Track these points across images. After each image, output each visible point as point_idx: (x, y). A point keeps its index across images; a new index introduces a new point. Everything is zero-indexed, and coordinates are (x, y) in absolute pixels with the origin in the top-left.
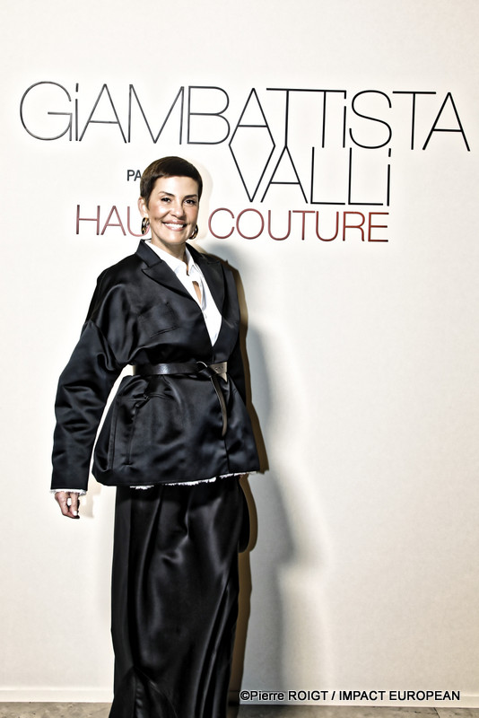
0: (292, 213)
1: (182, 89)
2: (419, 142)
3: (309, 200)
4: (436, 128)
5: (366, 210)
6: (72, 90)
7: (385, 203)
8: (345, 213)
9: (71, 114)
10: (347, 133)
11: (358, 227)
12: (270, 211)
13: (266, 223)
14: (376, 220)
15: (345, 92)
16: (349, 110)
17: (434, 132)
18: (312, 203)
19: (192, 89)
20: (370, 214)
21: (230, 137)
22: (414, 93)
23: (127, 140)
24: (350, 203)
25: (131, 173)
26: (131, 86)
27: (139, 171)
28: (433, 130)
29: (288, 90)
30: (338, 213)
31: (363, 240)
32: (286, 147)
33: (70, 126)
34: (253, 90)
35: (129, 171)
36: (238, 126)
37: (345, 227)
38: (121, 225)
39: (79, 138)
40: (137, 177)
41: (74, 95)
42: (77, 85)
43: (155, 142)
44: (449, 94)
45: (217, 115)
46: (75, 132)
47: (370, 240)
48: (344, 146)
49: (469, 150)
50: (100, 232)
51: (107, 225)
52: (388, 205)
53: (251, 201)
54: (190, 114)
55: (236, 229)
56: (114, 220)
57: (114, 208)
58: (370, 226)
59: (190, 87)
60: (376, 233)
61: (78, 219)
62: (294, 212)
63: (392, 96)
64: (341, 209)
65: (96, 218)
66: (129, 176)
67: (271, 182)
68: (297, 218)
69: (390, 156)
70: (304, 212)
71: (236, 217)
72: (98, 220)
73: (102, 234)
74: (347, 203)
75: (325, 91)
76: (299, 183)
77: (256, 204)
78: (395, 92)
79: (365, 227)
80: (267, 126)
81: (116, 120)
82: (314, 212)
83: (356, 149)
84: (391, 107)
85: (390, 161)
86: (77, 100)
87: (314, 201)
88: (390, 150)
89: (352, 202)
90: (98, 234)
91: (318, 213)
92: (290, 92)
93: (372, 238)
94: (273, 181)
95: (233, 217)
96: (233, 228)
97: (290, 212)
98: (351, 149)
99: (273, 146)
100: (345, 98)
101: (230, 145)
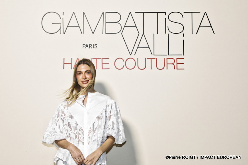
0: (147, 59)
1: (103, 13)
2: (195, 30)
3: (153, 54)
5: (175, 57)
6: (61, 15)
7: (183, 54)
8: (167, 59)
9: (61, 24)
10: (167, 28)
11: (173, 64)
12: (138, 59)
13: (136, 63)
14: (179, 61)
15: (165, 13)
16: (167, 19)
17: (200, 27)
18: (154, 55)
19: (107, 13)
20: (177, 59)
21: (122, 31)
22: (192, 13)
23: (82, 33)
24: (169, 55)
25: (84, 45)
26: (84, 13)
27: (87, 45)
28: (200, 26)
29: (143, 13)
30: (164, 59)
31: (175, 69)
32: (143, 34)
33: (61, 28)
34: (130, 13)
35: (83, 45)
36: (125, 26)
37: (167, 64)
39: (64, 33)
40: (86, 47)
42: (63, 13)
43: (93, 33)
44: (205, 13)
45: (117, 22)
46: (62, 30)
47: (177, 69)
48: (166, 33)
49: (214, 33)
52: (184, 55)
53: (131, 55)
54: (106, 22)
55: (125, 66)
57: (78, 59)
58: (177, 64)
59: (106, 12)
60: (180, 66)
61: (64, 63)
62: (147, 58)
63: (183, 14)
64: (166, 57)
65: (71, 63)
66: (83, 46)
67: (138, 48)
68: (148, 61)
69: (183, 36)
70: (151, 59)
71: (125, 61)
72: (72, 64)
74: (168, 55)
75: (158, 13)
76: (149, 48)
78: (184, 12)
79: (175, 64)
80: (136, 26)
81: (78, 26)
82: (155, 58)
83: (170, 34)
84: (183, 18)
85: (183, 38)
86: (63, 18)
87: (155, 54)
88: (184, 34)
89: (169, 54)
90: (72, 69)
91: (156, 59)
92: (144, 13)
93: (178, 68)
94: (139, 47)
95: (124, 61)
96: (124, 65)
97: (146, 59)
98: (168, 34)
99: (138, 34)
100: (165, 15)
101: (122, 34)
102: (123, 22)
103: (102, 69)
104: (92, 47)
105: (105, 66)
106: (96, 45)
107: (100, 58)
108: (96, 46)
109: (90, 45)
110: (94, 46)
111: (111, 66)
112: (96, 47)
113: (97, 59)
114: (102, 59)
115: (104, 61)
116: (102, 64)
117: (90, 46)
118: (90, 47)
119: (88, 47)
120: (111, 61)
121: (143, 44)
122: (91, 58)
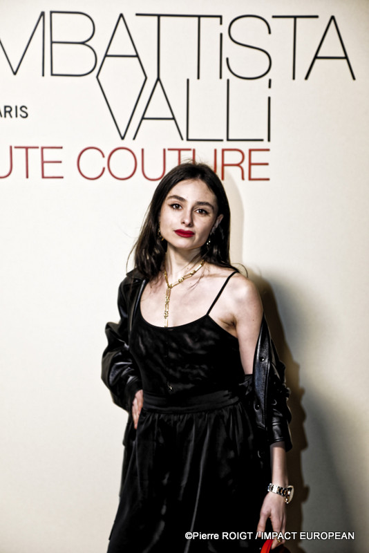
0: (167, 152)
1: (43, 14)
2: (301, 72)
3: (185, 137)
4: (319, 55)
5: (245, 147)
7: (266, 138)
8: (223, 150)
10: (224, 63)
11: (238, 165)
12: (143, 150)
13: (139, 163)
14: (256, 157)
15: (221, 17)
16: (226, 37)
17: (317, 61)
18: (188, 140)
19: (53, 14)
20: (250, 151)
21: (97, 68)
22: (295, 17)
24: (228, 140)
28: (316, 57)
29: (159, 16)
30: (215, 151)
31: (243, 178)
32: (158, 79)
34: (122, 15)
36: (106, 56)
37: (223, 165)
43: (15, 73)
44: (333, 18)
45: (83, 43)
47: (250, 179)
48: (221, 77)
49: (354, 79)
52: (269, 140)
53: (123, 138)
54: (52, 42)
55: (107, 170)
58: (250, 164)
59: (51, 12)
60: (257, 172)
62: (169, 150)
63: (271, 22)
64: (219, 146)
67: (143, 118)
68: (172, 157)
69: (270, 87)
70: (179, 150)
71: (107, 156)
74: (225, 138)
75: (199, 17)
76: (174, 118)
77: (128, 142)
78: (274, 17)
79: (245, 165)
80: (137, 56)
82: (190, 150)
83: (233, 79)
84: (270, 33)
85: (270, 93)
87: (190, 138)
88: (270, 81)
89: (230, 138)
91: (194, 150)
92: (162, 18)
93: (252, 177)
94: (146, 116)
95: (104, 156)
96: (104, 169)
97: (164, 150)
98: (228, 81)
99: (144, 78)
100: (221, 23)
101: (97, 77)
102: (99, 44)
103: (43, 177)
104: (13, 113)
105: (50, 170)
106: (24, 109)
107: (38, 148)
108: (23, 111)
109: (8, 109)
110: (19, 112)
111: (69, 168)
112: (24, 115)
113: (27, 148)
114: (43, 148)
115: (49, 155)
116: (43, 162)
117: (5, 112)
118: (7, 114)
120: (68, 156)
121: (158, 107)
122: (11, 147)
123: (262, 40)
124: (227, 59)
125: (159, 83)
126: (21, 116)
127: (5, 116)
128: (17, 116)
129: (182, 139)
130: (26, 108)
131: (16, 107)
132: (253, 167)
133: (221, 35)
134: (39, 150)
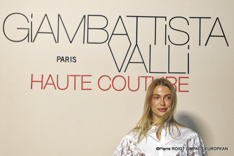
1: (84, 16)
2: (203, 42)
3: (148, 71)
4: (211, 35)
5: (177, 76)
6: (29, 17)
9: (29, 29)
10: (167, 38)
11: (174, 84)
12: (129, 77)
13: (127, 83)
14: (182, 81)
15: (166, 17)
16: (168, 26)
17: (210, 37)
18: (150, 72)
20: (179, 78)
21: (108, 40)
22: (200, 18)
23: (57, 41)
24: (169, 73)
25: (59, 58)
26: (59, 15)
27: (63, 57)
28: (210, 36)
29: (137, 17)
32: (137, 45)
33: (28, 35)
34: (120, 17)
35: (58, 57)
36: (113, 34)
38: (54, 84)
39: (33, 41)
40: (62, 60)
41: (30, 20)
42: (32, 14)
43: (71, 42)
44: (218, 18)
45: (102, 29)
46: (30, 37)
48: (166, 44)
49: (228, 46)
50: (43, 88)
51: (47, 84)
52: (188, 73)
53: (119, 71)
54: (88, 29)
55: (112, 86)
56: (50, 81)
57: (50, 75)
58: (180, 84)
59: (88, 16)
60: (183, 88)
61: (32, 81)
62: (141, 77)
65: (41, 80)
66: (58, 59)
67: (129, 62)
69: (188, 49)
70: (146, 77)
71: (112, 80)
72: (42, 82)
73: (44, 88)
74: (168, 72)
75: (156, 17)
76: (143, 63)
77: (122, 73)
78: (190, 18)
79: (177, 84)
80: (127, 34)
81: (51, 32)
82: (151, 77)
83: (172, 46)
84: (188, 25)
85: (188, 51)
86: (32, 22)
88: (189, 46)
90: (42, 89)
91: (153, 77)
93: (180, 90)
95: (110, 80)
96: (110, 85)
97: (139, 77)
98: (169, 45)
99: (130, 44)
100: (166, 20)
101: (108, 44)
102: (110, 29)
103: (82, 89)
104: (69, 60)
105: (85, 86)
106: (74, 58)
107: (80, 76)
109: (67, 58)
110: (72, 60)
111: (94, 85)
112: (74, 61)
113: (75, 76)
114: (82, 76)
115: (85, 79)
116: (82, 82)
117: (66, 59)
118: (67, 61)
119: (64, 60)
120: (94, 80)
121: (136, 57)
122: (68, 75)
123: (185, 28)
124: (169, 36)
125: (137, 46)
126: (73, 61)
127: (66, 62)
128: (71, 62)
129: (147, 72)
130: (76, 58)
131: (71, 57)
132: (181, 85)
133: (166, 25)
134: (81, 76)
